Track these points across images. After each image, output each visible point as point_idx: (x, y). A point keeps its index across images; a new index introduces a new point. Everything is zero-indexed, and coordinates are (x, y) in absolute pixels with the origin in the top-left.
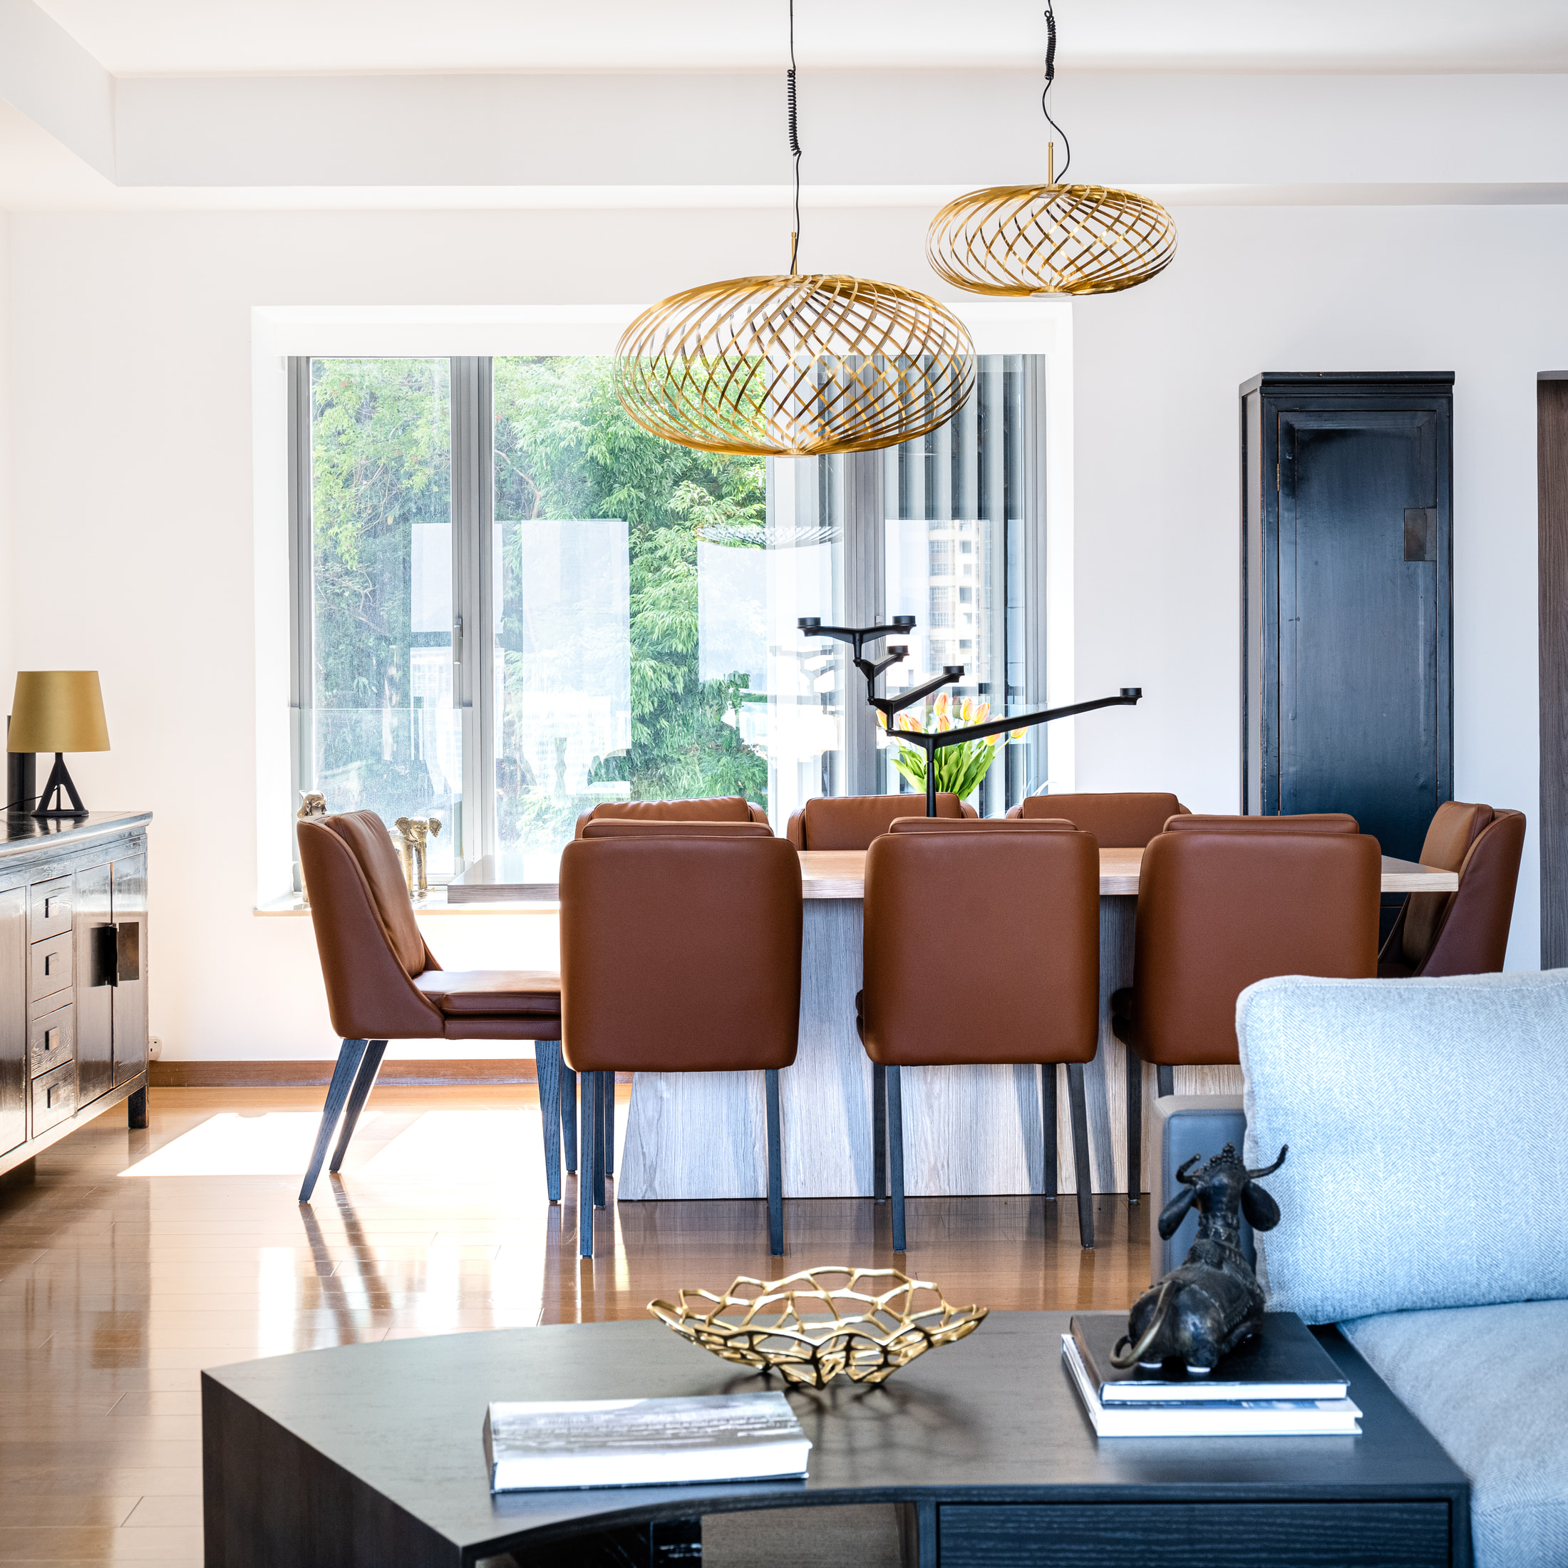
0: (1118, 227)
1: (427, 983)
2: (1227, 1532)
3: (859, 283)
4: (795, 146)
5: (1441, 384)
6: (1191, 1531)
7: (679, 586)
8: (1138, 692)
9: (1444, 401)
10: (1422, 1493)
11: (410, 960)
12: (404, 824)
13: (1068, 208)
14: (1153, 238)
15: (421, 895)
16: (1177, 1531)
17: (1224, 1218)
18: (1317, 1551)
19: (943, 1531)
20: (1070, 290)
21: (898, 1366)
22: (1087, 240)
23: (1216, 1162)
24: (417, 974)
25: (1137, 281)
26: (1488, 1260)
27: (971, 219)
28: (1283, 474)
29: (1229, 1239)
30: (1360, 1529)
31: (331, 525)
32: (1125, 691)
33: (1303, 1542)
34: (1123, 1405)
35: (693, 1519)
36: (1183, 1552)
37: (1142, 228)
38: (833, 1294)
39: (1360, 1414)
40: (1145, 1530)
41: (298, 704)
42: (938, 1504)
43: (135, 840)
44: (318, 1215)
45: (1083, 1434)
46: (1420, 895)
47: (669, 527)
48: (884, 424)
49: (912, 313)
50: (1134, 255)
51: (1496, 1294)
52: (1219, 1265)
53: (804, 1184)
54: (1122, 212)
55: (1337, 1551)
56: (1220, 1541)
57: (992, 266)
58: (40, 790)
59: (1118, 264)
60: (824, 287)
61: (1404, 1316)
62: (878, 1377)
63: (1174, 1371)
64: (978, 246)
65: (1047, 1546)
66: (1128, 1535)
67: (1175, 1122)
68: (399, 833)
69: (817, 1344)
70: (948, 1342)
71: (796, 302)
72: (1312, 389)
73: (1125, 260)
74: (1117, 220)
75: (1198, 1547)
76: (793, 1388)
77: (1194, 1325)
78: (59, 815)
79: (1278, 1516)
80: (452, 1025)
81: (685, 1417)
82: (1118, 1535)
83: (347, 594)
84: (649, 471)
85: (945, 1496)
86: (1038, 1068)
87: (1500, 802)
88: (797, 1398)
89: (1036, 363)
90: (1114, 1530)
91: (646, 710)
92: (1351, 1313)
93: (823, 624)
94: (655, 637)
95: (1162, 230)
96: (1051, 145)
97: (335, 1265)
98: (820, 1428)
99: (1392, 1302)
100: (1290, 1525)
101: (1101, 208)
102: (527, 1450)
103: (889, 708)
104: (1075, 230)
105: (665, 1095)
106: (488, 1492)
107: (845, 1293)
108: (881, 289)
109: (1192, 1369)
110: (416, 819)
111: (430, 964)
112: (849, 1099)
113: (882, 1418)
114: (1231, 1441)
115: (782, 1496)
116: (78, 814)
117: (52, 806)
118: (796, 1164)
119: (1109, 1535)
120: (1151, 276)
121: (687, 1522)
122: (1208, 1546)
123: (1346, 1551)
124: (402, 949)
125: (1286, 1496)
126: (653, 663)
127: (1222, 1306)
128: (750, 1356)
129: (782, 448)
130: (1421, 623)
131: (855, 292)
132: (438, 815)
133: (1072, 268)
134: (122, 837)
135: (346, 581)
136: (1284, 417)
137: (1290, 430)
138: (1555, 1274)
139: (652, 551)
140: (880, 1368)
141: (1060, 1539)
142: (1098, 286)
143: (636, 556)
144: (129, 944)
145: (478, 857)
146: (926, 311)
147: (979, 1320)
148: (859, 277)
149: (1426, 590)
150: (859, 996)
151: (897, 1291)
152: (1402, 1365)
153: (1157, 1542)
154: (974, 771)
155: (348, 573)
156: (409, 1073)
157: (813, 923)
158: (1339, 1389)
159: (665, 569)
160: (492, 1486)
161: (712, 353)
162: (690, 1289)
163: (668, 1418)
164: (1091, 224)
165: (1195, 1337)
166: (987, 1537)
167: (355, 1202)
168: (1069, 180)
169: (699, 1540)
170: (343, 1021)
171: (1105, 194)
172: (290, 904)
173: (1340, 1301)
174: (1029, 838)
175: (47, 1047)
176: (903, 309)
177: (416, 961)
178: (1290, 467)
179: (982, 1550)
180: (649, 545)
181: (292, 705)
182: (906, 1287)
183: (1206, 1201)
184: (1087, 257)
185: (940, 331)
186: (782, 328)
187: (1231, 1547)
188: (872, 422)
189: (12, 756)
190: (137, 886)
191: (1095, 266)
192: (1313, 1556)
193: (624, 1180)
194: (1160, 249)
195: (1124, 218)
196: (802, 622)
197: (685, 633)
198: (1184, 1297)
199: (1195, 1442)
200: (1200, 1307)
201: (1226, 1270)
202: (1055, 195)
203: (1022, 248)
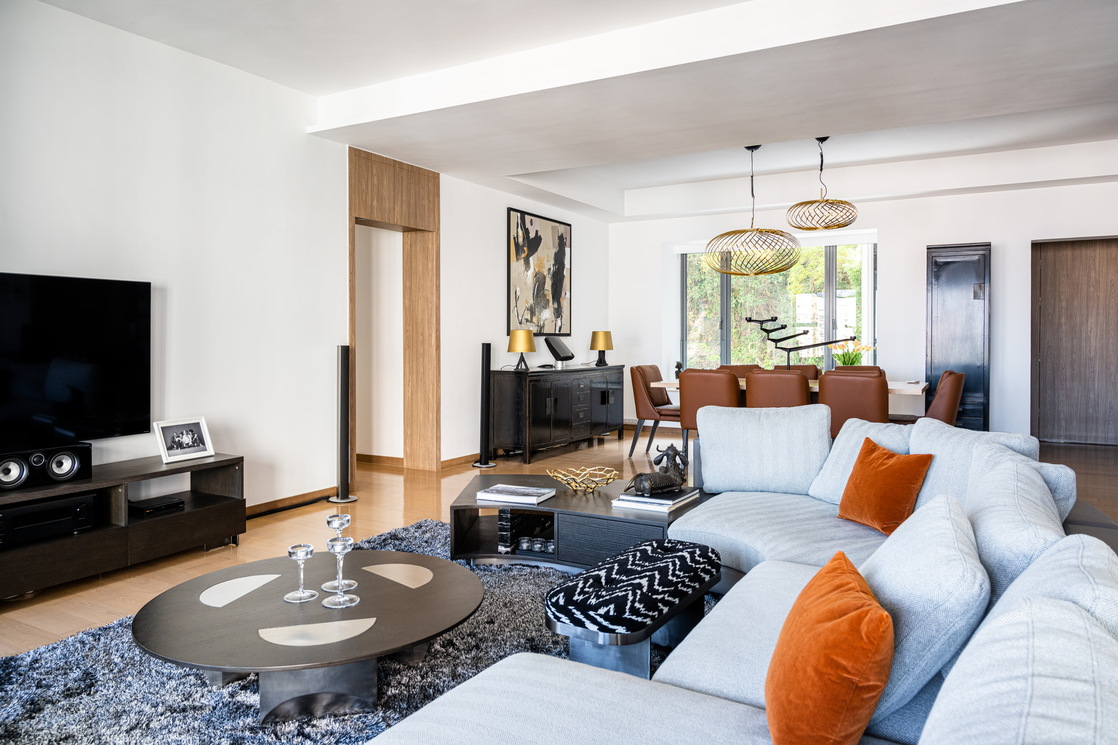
4: (753, 195)
5: (986, 246)
6: (607, 526)
9: (988, 252)
10: (656, 524)
19: (559, 519)
20: (826, 228)
24: (661, 405)
27: (795, 211)
28: (934, 275)
30: (643, 531)
33: (632, 533)
34: (623, 500)
36: (606, 531)
40: (598, 525)
42: (558, 513)
50: (846, 217)
52: (665, 472)
54: (838, 207)
56: (614, 530)
60: (760, 231)
63: (643, 494)
64: (803, 218)
65: (578, 526)
72: (943, 249)
75: (609, 530)
77: (644, 484)
79: (626, 526)
82: (593, 525)
93: (752, 319)
96: (822, 189)
101: (833, 206)
103: (776, 341)
108: (772, 231)
109: (645, 495)
111: (670, 402)
120: (851, 223)
121: (506, 510)
130: (979, 318)
134: (612, 370)
136: (933, 258)
137: (936, 262)
141: (581, 524)
149: (981, 308)
153: (602, 528)
158: (671, 502)
163: (524, 491)
164: (836, 210)
166: (567, 522)
175: (578, 417)
178: (936, 270)
179: (566, 525)
194: (852, 215)
195: (840, 208)
198: (643, 477)
200: (646, 480)
202: (822, 202)
203: (810, 218)
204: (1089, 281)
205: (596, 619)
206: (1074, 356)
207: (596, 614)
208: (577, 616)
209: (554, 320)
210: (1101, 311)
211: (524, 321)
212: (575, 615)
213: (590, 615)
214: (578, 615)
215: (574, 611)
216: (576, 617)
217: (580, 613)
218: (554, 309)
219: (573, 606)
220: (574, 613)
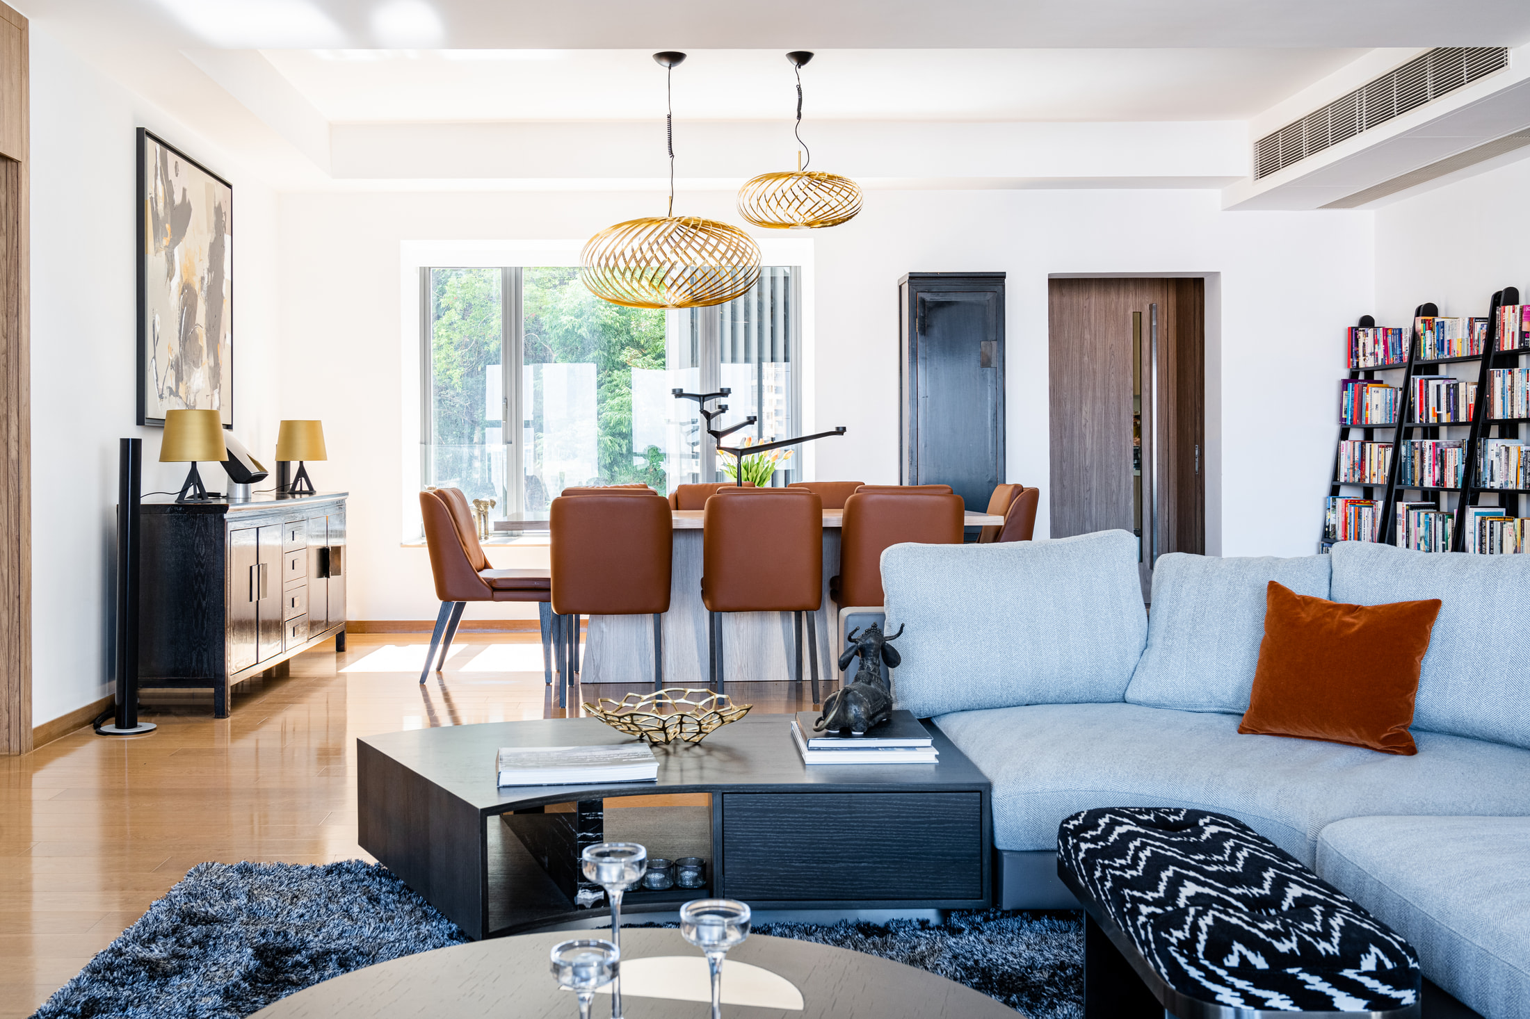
0: (832, 193)
1: (484, 574)
2: (869, 808)
3: (703, 221)
4: (671, 153)
5: (1000, 278)
6: (850, 807)
7: (624, 399)
8: (844, 429)
9: (1001, 287)
10: (967, 788)
11: (476, 562)
12: (477, 502)
13: (807, 183)
14: (850, 198)
15: (486, 538)
16: (843, 807)
17: (872, 660)
18: (913, 817)
19: (725, 807)
20: (809, 225)
21: (707, 733)
22: (816, 199)
23: (868, 632)
24: (480, 570)
25: (844, 221)
26: (1006, 684)
27: (759, 189)
28: (919, 324)
29: (874, 670)
30: (935, 806)
31: (448, 370)
32: (838, 428)
33: (907, 813)
34: (819, 749)
35: (598, 800)
36: (846, 818)
37: (845, 194)
38: (676, 701)
39: (938, 753)
40: (827, 807)
41: (424, 442)
42: (723, 793)
43: (340, 505)
44: (429, 690)
45: (799, 764)
46: (987, 527)
47: (619, 370)
48: (715, 291)
49: (729, 237)
50: (840, 207)
51: (1010, 701)
52: (869, 683)
53: (674, 675)
54: (834, 186)
55: (924, 817)
56: (864, 812)
57: (770, 213)
58: (292, 481)
59: (833, 211)
60: (684, 223)
61: (965, 713)
62: (696, 739)
63: (846, 733)
64: (762, 202)
65: (777, 815)
66: (818, 809)
67: (850, 618)
68: (475, 507)
69: (665, 719)
70: (733, 721)
71: (669, 230)
72: (934, 281)
73: (836, 209)
74: (832, 189)
75: (853, 815)
76: (654, 744)
77: (855, 711)
78: (301, 492)
79: (894, 800)
80: (497, 594)
81: (597, 754)
82: (813, 809)
83: (457, 406)
84: (609, 342)
85: (727, 789)
86: (793, 614)
87: (1027, 484)
88: (656, 749)
89: (797, 269)
90: (811, 807)
91: (607, 462)
92: (938, 711)
93: (684, 392)
94: (611, 425)
95: (855, 195)
96: (800, 152)
97: (436, 711)
98: (667, 761)
99: (958, 706)
100: (900, 804)
101: (823, 184)
102: (515, 767)
103: (718, 435)
104: (810, 194)
105: (605, 630)
106: (496, 787)
107: (682, 700)
108: (715, 225)
109: (854, 733)
110: (483, 499)
111: (486, 566)
112: (697, 632)
113: (699, 757)
114: (873, 766)
115: (644, 789)
116: (311, 492)
117: (298, 488)
118: (671, 665)
119: (809, 809)
120: (851, 218)
121: (595, 801)
122: (859, 815)
123: (929, 817)
124: (472, 556)
125: (899, 789)
126: (610, 438)
127: (869, 701)
128: (633, 728)
129: (664, 304)
130: (989, 399)
131: (699, 227)
132: (495, 499)
133: (809, 214)
134: (333, 503)
135: (456, 400)
136: (920, 295)
137: (923, 301)
138: (1040, 691)
139: (610, 382)
140: (698, 733)
142: (824, 224)
143: (602, 385)
144: (336, 557)
145: (515, 511)
146: (736, 236)
147: (748, 710)
148: (704, 218)
149: (992, 382)
150: (702, 580)
151: (708, 699)
152: (962, 734)
153: (833, 813)
154: (764, 476)
155: (458, 394)
156: (479, 627)
157: (679, 544)
158: (928, 742)
159: (617, 391)
160: (498, 784)
161: (628, 254)
162: (604, 699)
163: (589, 754)
164: (818, 191)
165: (856, 716)
166: (747, 810)
167: (447, 684)
168: (808, 170)
169: (602, 811)
170: (442, 593)
171: (826, 177)
172: (420, 542)
173: (933, 705)
174: (787, 497)
175: (293, 606)
176: (724, 235)
177: (480, 564)
178: (923, 319)
179: (744, 817)
180: (609, 379)
181: (421, 443)
182: (713, 697)
183: (862, 651)
184: (817, 208)
185: (743, 246)
186: (663, 243)
187: (870, 815)
188: (709, 290)
189: (278, 463)
190: (341, 534)
191: (821, 212)
192: (911, 820)
193: (584, 673)
194: (854, 203)
195: (835, 188)
196: (674, 391)
197: (626, 423)
198: (850, 697)
199: (854, 767)
200: (858, 702)
201: (872, 686)
202: (801, 177)
203: (784, 203)
204: (1082, 346)
205: (1362, 985)
206: (1064, 465)
207: (1360, 974)
208: (1312, 988)
209: (209, 394)
210: (1098, 394)
211: (166, 393)
212: (1307, 987)
213: (1346, 978)
214: (1315, 983)
215: (1303, 976)
216: (1309, 990)
217: (1318, 978)
218: (210, 367)
219: (1297, 967)
220: (1305, 982)
